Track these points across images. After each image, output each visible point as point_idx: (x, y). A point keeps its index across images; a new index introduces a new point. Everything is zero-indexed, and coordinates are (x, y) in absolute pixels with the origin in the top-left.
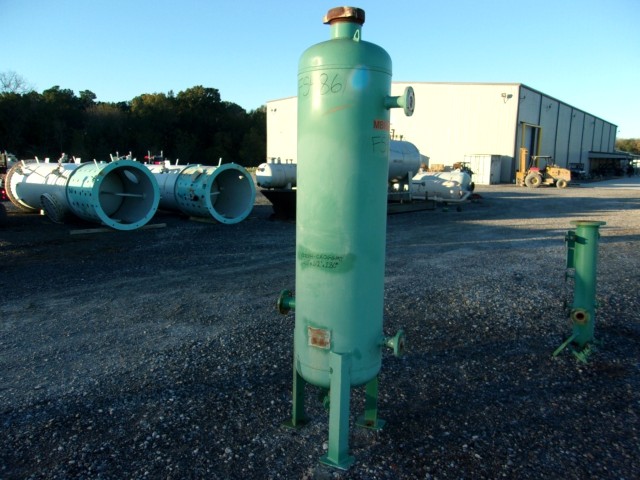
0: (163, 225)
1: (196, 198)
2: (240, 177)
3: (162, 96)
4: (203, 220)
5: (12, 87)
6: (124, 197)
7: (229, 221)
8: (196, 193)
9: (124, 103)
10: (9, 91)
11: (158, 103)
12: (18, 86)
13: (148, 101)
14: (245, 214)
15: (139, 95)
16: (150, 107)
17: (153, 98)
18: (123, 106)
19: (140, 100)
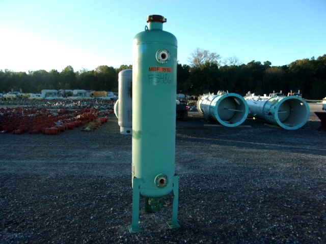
0: (250, 126)
1: (270, 114)
2: (302, 104)
3: (307, 60)
4: (272, 126)
5: (234, 63)
6: (236, 112)
7: (289, 128)
8: (271, 111)
9: (286, 66)
10: (232, 64)
11: (303, 65)
12: (236, 62)
13: (300, 64)
14: (302, 124)
15: (294, 61)
16: (299, 67)
17: (302, 61)
18: (285, 67)
19: (294, 64)
